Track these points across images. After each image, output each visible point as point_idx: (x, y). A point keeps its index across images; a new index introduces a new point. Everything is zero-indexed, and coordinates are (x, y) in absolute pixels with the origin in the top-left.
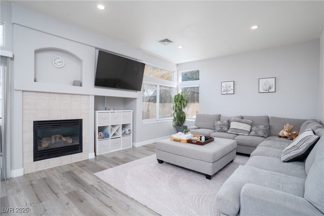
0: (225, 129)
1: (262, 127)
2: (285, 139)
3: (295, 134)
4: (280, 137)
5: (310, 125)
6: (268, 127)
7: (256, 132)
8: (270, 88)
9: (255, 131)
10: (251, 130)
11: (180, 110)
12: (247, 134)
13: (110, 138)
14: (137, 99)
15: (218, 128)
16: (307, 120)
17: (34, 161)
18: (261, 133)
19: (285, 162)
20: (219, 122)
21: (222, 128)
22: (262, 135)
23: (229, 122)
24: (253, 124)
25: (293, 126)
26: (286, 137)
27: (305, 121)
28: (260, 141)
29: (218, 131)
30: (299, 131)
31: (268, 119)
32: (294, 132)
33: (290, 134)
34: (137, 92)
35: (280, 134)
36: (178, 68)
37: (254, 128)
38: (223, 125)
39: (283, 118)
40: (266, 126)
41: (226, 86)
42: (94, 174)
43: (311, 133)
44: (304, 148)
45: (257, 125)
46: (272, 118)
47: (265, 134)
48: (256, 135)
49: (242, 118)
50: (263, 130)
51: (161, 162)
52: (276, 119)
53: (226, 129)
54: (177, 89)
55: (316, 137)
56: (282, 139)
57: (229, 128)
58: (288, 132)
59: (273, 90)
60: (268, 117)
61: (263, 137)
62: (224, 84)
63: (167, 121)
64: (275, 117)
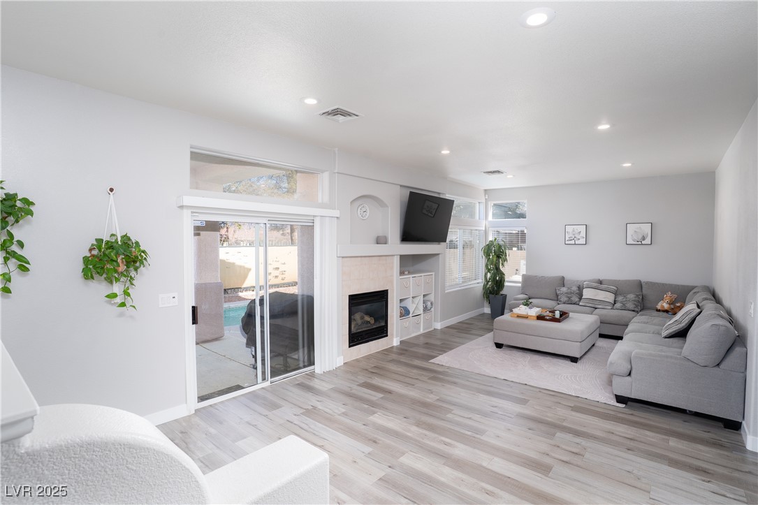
0: (575, 299)
1: (631, 296)
2: (665, 314)
3: (679, 307)
4: (659, 311)
5: (698, 295)
6: (641, 297)
7: (624, 305)
8: (644, 238)
9: (621, 302)
10: (615, 302)
11: (497, 269)
12: (610, 308)
13: (411, 315)
14: (440, 255)
15: (564, 299)
16: (696, 287)
17: (350, 346)
18: (631, 306)
19: (666, 337)
20: (564, 289)
21: (569, 298)
22: (633, 309)
23: (580, 289)
24: (618, 293)
25: (676, 296)
26: (667, 311)
27: (693, 288)
28: (631, 316)
29: (564, 303)
30: (685, 303)
31: (640, 285)
32: (678, 305)
33: (672, 306)
34: (439, 244)
35: (659, 307)
36: (487, 196)
37: (620, 298)
38: (571, 293)
39: (663, 284)
40: (637, 296)
41: (574, 231)
42: (430, 361)
43: (695, 306)
44: (687, 322)
45: (624, 294)
46: (647, 283)
47: (637, 306)
48: (623, 308)
49: (601, 282)
50: (634, 301)
51: (499, 346)
52: (652, 285)
53: (577, 299)
54: (486, 232)
55: (699, 310)
56: (661, 313)
57: (581, 299)
58: (669, 304)
59: (648, 241)
60: (640, 281)
61: (633, 311)
62: (569, 229)
63: (471, 286)
64: (651, 283)
